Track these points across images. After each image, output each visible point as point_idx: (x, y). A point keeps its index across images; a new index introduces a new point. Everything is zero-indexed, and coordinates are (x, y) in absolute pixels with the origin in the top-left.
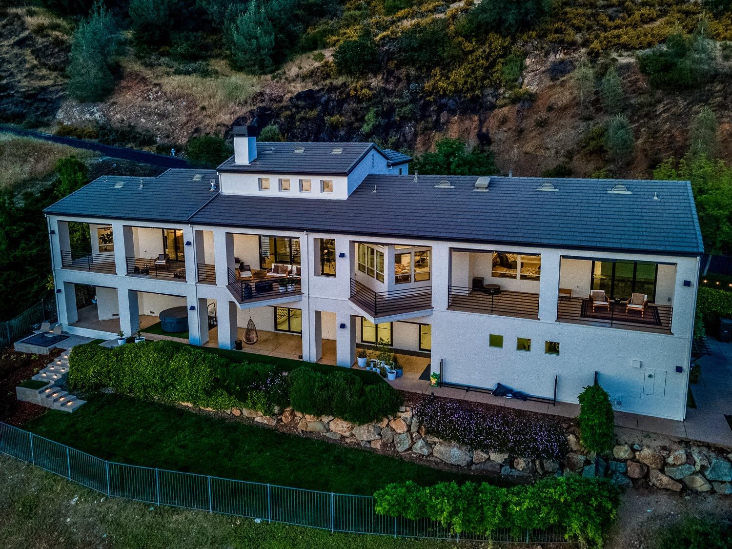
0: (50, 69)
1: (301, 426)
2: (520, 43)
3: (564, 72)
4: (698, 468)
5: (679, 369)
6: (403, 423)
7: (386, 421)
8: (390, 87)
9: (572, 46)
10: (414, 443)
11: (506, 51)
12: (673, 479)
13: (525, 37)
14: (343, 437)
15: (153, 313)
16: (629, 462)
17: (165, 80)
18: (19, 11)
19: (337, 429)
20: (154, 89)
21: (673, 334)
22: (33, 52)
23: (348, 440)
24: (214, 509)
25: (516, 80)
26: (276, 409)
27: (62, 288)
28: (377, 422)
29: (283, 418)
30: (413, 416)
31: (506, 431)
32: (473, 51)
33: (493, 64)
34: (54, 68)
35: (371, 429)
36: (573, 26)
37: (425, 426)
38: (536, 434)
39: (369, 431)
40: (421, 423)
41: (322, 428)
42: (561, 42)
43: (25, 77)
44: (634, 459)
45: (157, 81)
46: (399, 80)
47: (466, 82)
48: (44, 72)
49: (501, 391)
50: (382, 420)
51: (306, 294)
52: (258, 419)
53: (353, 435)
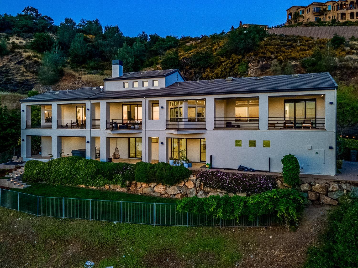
0: (31, 72)
1: (140, 191)
2: (246, 58)
3: (267, 68)
4: (345, 192)
5: (331, 148)
6: (192, 183)
7: (183, 183)
8: (187, 76)
9: (270, 59)
10: (197, 193)
11: (240, 61)
12: (333, 199)
13: (248, 55)
14: (161, 194)
15: (69, 154)
16: (309, 192)
17: (83, 76)
18: (20, 51)
19: (159, 190)
20: (78, 80)
21: (326, 130)
22: (24, 66)
23: (163, 196)
24: (92, 218)
25: (245, 72)
26: (128, 183)
27: (25, 139)
28: (179, 184)
29: (131, 188)
30: (197, 179)
31: (245, 181)
32: (224, 62)
33: (234, 66)
34: (33, 72)
35: (176, 188)
36: (270, 52)
37: (203, 183)
38: (260, 180)
39: (174, 189)
40: (201, 181)
41: (151, 190)
42: (265, 57)
43: (20, 76)
44: (311, 190)
45: (79, 77)
46: (191, 74)
47: (221, 74)
48: (28, 74)
49: (241, 168)
50: (181, 183)
51: (144, 129)
52: (118, 190)
53: (166, 193)
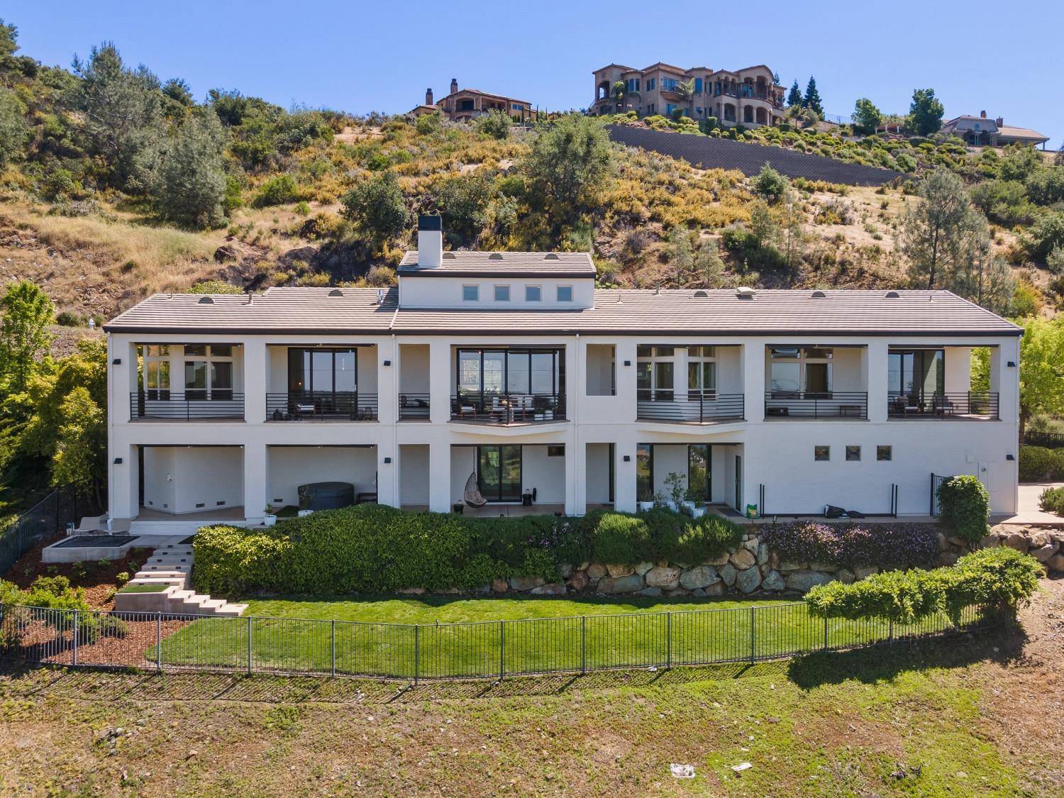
1: (603, 589)
5: (1010, 458)
6: (749, 553)
7: (727, 556)
14: (667, 590)
19: (658, 580)
21: (1001, 422)
23: (674, 594)
26: (566, 570)
28: (715, 560)
30: (760, 543)
35: (706, 570)
37: (777, 552)
39: (703, 575)
41: (637, 583)
49: (834, 512)
50: (720, 556)
51: (573, 421)
52: (537, 590)
53: (680, 586)
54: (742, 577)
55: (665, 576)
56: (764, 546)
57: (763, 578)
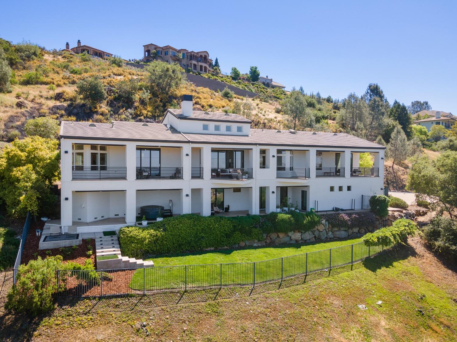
5: (382, 189)
6: (323, 226)
7: (316, 227)
14: (297, 241)
21: (380, 177)
28: (313, 229)
35: (310, 232)
37: (331, 224)
41: (288, 239)
46: (118, 107)
49: (335, 209)
51: (255, 179)
52: (255, 245)
53: (302, 239)
54: (321, 234)
55: (297, 236)
56: (327, 222)
57: (327, 234)
